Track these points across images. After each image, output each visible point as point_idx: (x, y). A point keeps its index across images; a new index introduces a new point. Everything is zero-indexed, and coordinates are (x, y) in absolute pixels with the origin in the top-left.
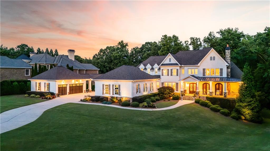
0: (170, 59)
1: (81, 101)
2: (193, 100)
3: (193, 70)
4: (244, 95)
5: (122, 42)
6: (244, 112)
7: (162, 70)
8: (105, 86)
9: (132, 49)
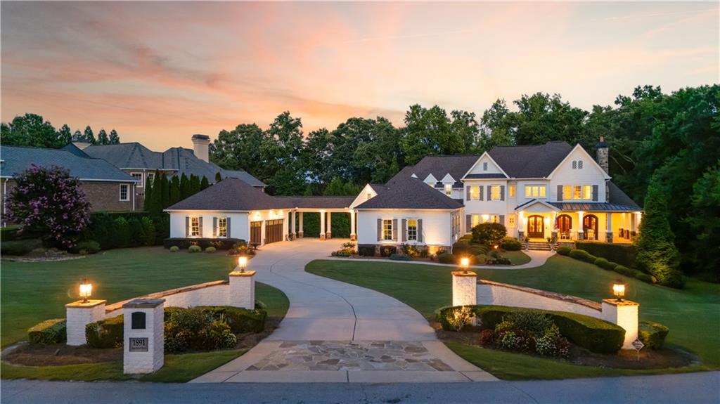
0: (485, 165)
1: (334, 254)
2: (552, 250)
3: (535, 188)
4: (653, 237)
5: (286, 114)
7: (469, 188)
8: (383, 222)
9: (310, 134)
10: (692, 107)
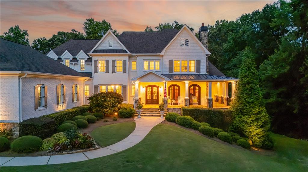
0: (110, 42)
2: (160, 116)
3: (152, 63)
5: (17, 28)
9: (35, 41)
10: (254, 18)
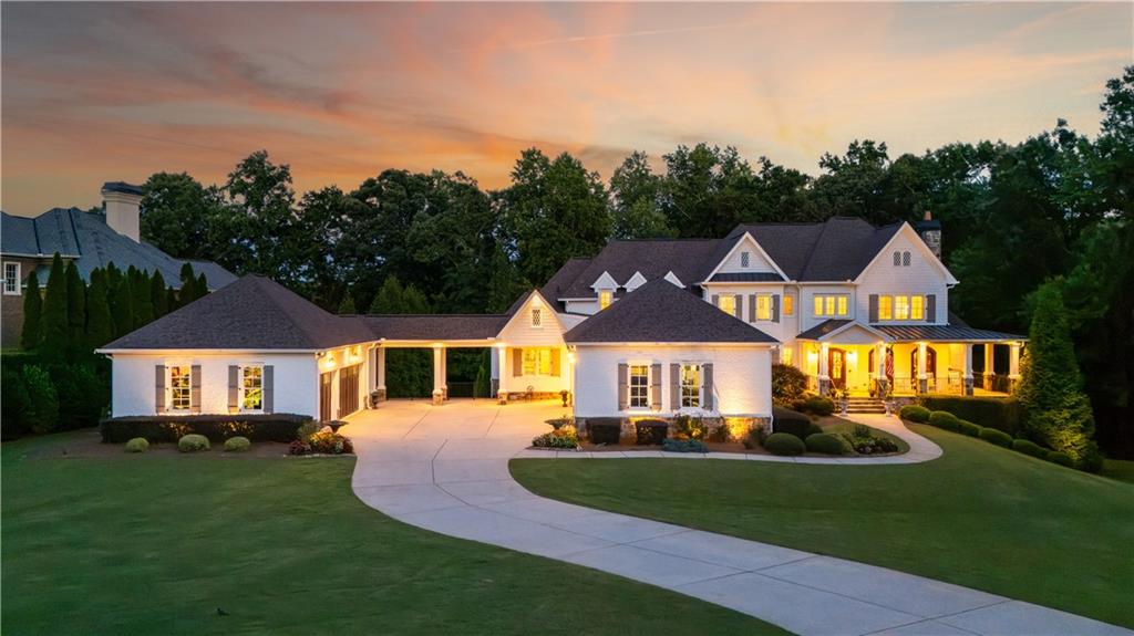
0: (745, 256)
1: (537, 444)
2: (884, 413)
3: (830, 300)
6: (1061, 441)
7: (715, 298)
8: (629, 370)
9: (306, 196)
